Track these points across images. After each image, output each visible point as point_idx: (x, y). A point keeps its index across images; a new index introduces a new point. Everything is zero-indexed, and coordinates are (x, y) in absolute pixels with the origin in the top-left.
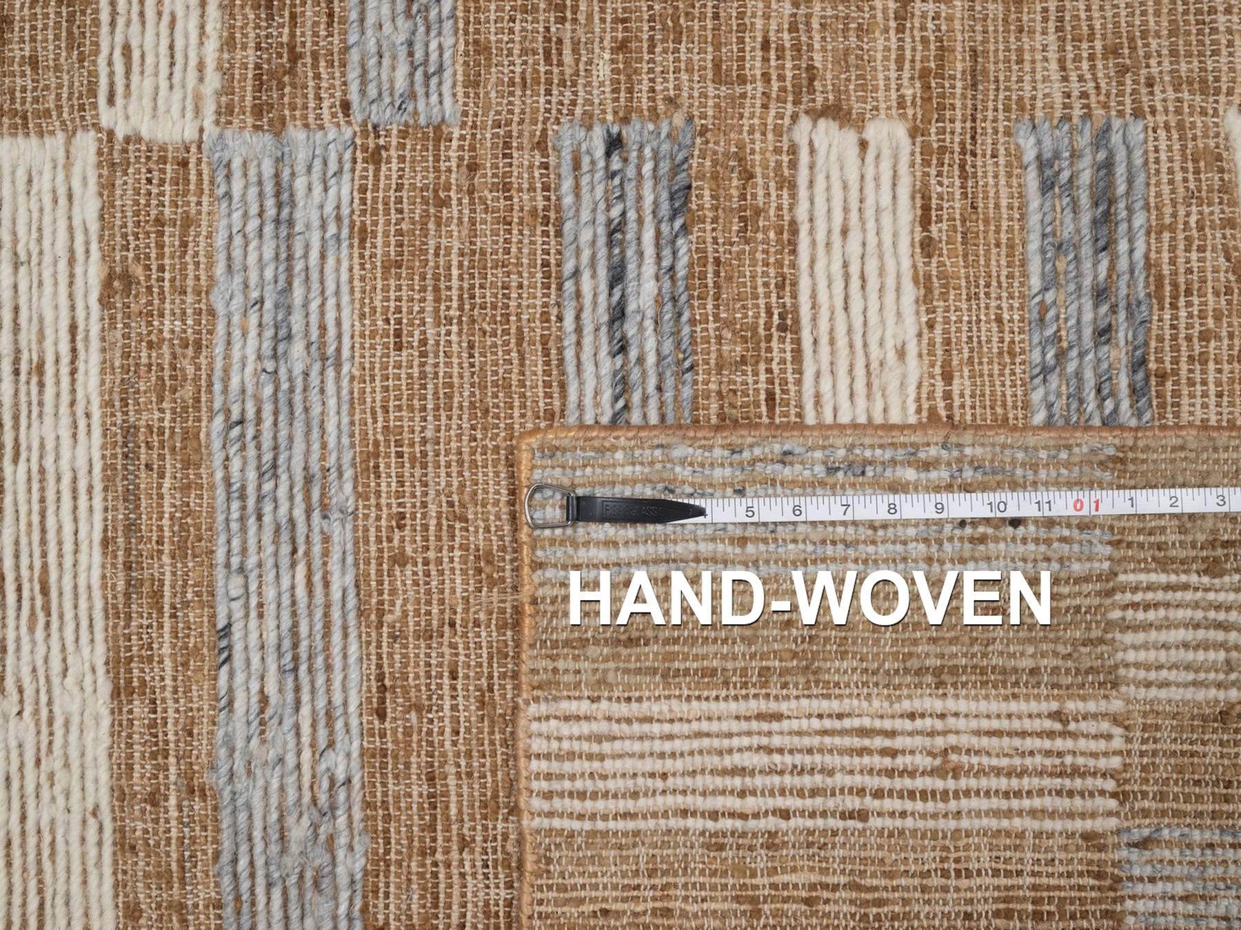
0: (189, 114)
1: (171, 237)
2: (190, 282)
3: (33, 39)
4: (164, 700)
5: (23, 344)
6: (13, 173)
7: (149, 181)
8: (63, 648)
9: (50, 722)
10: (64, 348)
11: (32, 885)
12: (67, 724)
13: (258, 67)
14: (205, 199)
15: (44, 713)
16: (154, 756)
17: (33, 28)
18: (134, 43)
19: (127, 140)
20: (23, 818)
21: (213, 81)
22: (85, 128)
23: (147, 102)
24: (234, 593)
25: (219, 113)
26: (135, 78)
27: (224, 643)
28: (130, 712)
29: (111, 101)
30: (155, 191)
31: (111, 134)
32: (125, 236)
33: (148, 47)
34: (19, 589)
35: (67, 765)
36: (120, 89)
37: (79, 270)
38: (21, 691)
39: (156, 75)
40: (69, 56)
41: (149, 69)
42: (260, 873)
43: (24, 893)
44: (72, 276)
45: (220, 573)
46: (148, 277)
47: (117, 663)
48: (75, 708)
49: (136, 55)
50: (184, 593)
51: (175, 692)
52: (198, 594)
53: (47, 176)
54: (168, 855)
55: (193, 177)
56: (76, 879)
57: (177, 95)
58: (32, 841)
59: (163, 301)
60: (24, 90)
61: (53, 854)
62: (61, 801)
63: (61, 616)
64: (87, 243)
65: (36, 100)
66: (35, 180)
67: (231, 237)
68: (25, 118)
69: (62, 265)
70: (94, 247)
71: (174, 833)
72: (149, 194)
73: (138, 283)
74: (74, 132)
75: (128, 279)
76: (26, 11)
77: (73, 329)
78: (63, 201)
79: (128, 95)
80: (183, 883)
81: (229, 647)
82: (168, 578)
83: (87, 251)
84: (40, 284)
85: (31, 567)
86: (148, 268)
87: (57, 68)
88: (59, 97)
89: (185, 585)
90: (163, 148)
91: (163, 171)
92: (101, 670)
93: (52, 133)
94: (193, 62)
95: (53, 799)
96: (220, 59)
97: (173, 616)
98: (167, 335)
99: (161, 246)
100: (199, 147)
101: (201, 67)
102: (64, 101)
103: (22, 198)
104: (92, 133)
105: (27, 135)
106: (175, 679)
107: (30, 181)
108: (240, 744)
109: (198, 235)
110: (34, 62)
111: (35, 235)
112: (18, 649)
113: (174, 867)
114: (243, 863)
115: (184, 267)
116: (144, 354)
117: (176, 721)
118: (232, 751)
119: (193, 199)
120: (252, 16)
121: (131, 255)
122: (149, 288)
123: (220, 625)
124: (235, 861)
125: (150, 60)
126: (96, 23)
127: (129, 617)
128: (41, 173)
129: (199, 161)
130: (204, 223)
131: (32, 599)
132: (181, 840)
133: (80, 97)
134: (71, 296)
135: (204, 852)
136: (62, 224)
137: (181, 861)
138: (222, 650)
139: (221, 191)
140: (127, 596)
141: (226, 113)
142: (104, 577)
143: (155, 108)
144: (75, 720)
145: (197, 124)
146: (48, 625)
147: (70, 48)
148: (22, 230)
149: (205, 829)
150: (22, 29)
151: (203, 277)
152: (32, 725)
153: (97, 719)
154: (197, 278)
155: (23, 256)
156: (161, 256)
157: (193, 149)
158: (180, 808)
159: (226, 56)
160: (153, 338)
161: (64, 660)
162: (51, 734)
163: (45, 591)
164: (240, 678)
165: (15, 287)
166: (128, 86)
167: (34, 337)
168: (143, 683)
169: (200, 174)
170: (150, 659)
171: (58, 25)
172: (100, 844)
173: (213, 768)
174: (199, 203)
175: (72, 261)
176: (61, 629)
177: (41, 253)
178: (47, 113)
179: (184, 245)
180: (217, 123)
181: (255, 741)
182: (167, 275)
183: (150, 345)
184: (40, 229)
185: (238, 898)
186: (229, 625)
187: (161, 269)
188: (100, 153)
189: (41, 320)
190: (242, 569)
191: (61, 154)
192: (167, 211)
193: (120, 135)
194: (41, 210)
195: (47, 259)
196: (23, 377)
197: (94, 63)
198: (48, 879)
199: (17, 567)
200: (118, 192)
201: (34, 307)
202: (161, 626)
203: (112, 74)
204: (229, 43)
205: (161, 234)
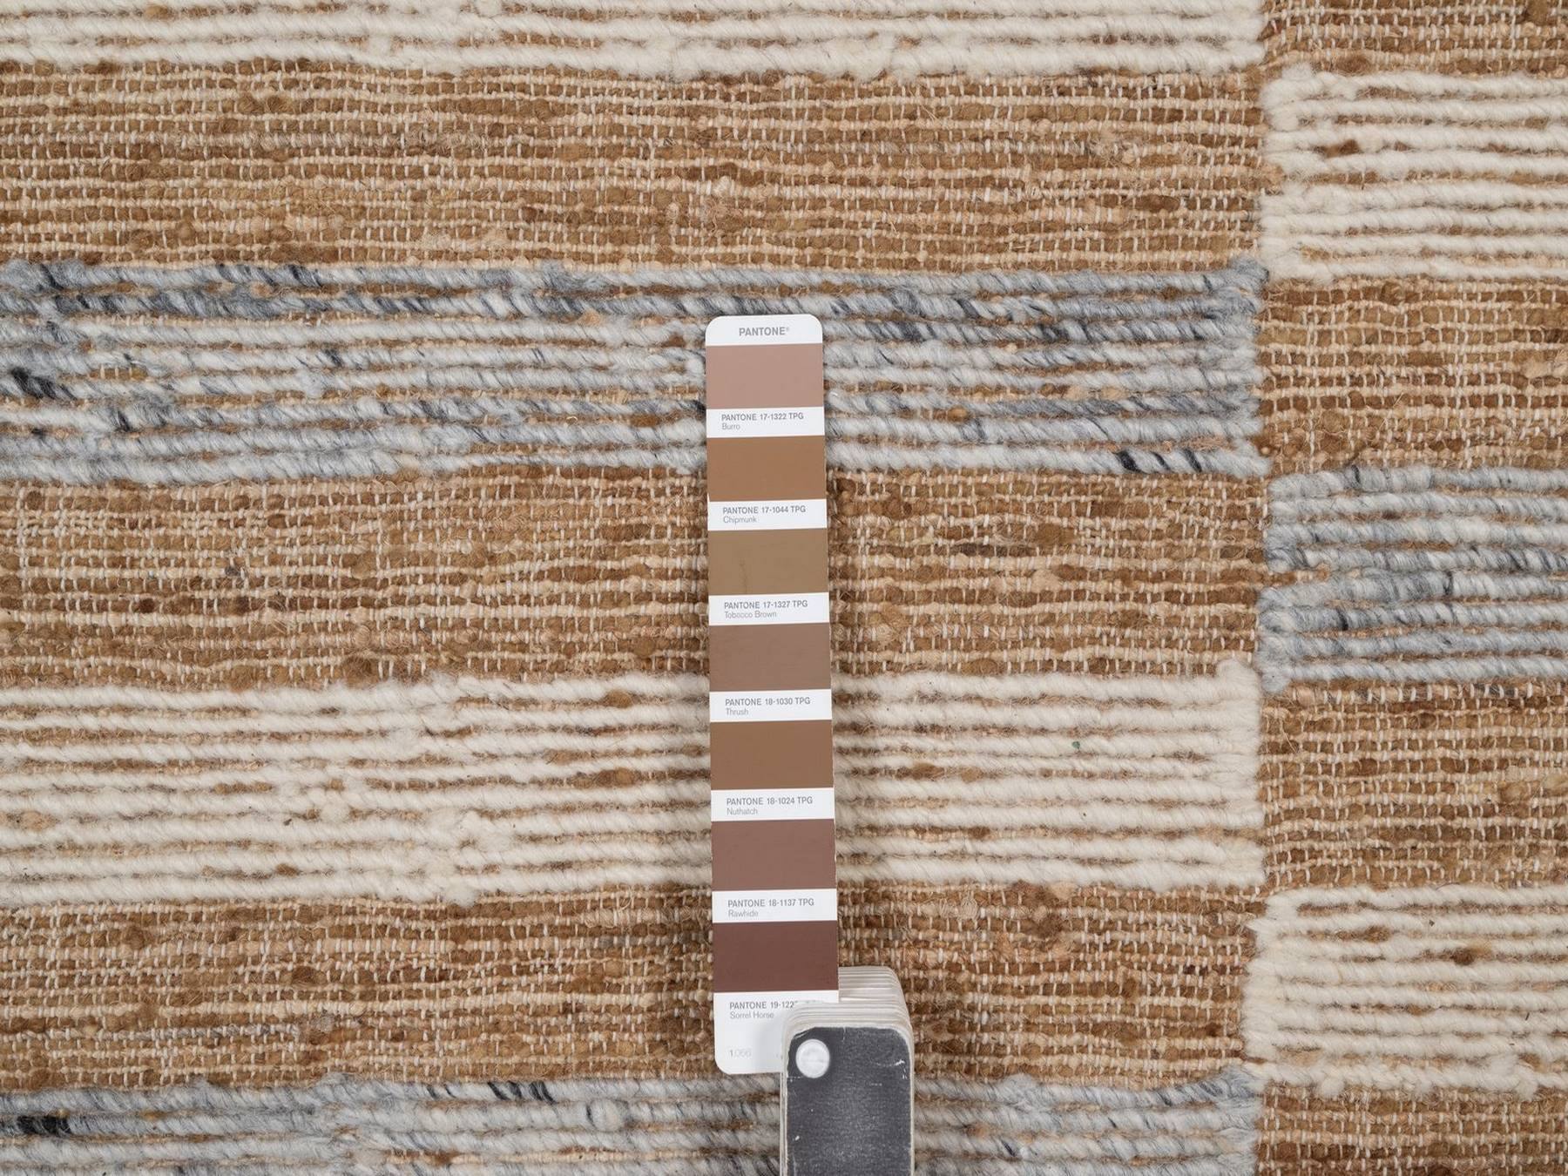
0: (1283, 1039)
1: (1108, 1008)
2: (1040, 1040)
3: (1398, 765)
4: (445, 994)
5: (961, 743)
6: (1206, 729)
7: (1190, 970)
8: (520, 812)
9: (417, 786)
10: (952, 816)
11: (181, 752)
12: (413, 817)
13: (1349, 1150)
14: (1159, 1065)
15: (429, 774)
16: (366, 976)
17: (1415, 766)
18: (1386, 947)
19: (1249, 935)
20: (279, 737)
21: (1331, 1080)
22: (1268, 860)
23: (1306, 968)
24: (598, 1112)
25: (1283, 1086)
26: (1335, 949)
27: (525, 1091)
28: (429, 935)
29: (1306, 908)
30: (1175, 980)
31: (1258, 909)
32: (1111, 925)
33: (1382, 969)
34: (606, 730)
35: (354, 814)
36: (1321, 923)
37: (1064, 845)
38: (463, 733)
39: (1342, 983)
40: (1373, 832)
41: (1350, 971)
42: (196, 1151)
43: (168, 737)
44: (1057, 832)
45: (625, 1088)
46: (1050, 969)
47: (498, 912)
48: (435, 833)
49: (1370, 949)
50: (597, 1027)
51: (458, 1013)
52: (597, 1048)
53: (1202, 791)
54: (223, 997)
55: (1194, 1044)
56: (187, 830)
57: (1310, 1018)
58: (244, 751)
59: (1017, 993)
60: (1326, 748)
61: (227, 790)
62: (302, 804)
63: (568, 809)
64: (1102, 862)
65: (1311, 768)
66: (1197, 768)
67: (1105, 1110)
68: (1285, 750)
69: (1070, 817)
70: (1096, 874)
71: (253, 1008)
72: (1172, 970)
73: (1042, 948)
74: (1262, 842)
75: (1050, 930)
76: (1440, 752)
77: (980, 833)
78: (1164, 819)
79: (1311, 935)
80: (181, 1022)
81: (520, 1101)
82: (622, 999)
83: (1089, 862)
84: (1046, 774)
85: (638, 753)
86: (1064, 968)
87: (1355, 809)
88: (1313, 813)
89: (611, 1028)
90: (1237, 995)
91: (1202, 995)
92: (489, 883)
93: (1262, 798)
94: (1360, 1044)
95: (304, 789)
96: (1360, 1088)
97: (567, 1009)
98: (970, 998)
99: (1095, 989)
100: (1235, 1054)
101: (1352, 1057)
102: (1307, 823)
103: (1170, 744)
104: (1261, 878)
105: (1261, 751)
106: (476, 1012)
107: (1194, 757)
108: (381, 1117)
109: (1111, 1052)
110: (1366, 767)
111: (1116, 766)
112: (520, 730)
113: (204, 1008)
114: (207, 1124)
115: (1064, 1029)
116: (942, 955)
117: (413, 1013)
118: (372, 1106)
119: (1162, 1045)
120: (1421, 1140)
121: (1083, 937)
122: (1033, 969)
123: (552, 1088)
124: (212, 1111)
125: (1364, 972)
126: (1417, 879)
127: (565, 932)
128: (1204, 778)
129: (1215, 1054)
130: (1128, 1063)
131: (594, 755)
132: (244, 1020)
133: (1315, 854)
134: (1027, 829)
135: (226, 1060)
136: (1131, 817)
137: (213, 1020)
138: (514, 1086)
139: (1173, 1095)
140: (596, 932)
141: (1284, 1100)
142: (623, 887)
143: (1294, 980)
144: (419, 833)
145: (1269, 1052)
146: (555, 781)
147: (1383, 833)
148: (1123, 743)
149: (261, 1059)
150: (1413, 745)
151: (1050, 1060)
152: (413, 754)
153: (420, 873)
154: (1048, 1051)
155: (1089, 744)
156: (1081, 990)
157: (1234, 1044)
158: (291, 1019)
159: (1366, 1097)
160: (964, 976)
161: (505, 814)
162: (399, 787)
163: (606, 779)
164: (476, 1119)
165: (1043, 731)
166: (1326, 934)
167: (968, 762)
168: (471, 958)
169: (1198, 1055)
170: (505, 971)
171: (1416, 810)
172: (238, 875)
173: (349, 1073)
174: (1156, 1055)
175: (1077, 833)
176: (550, 808)
177: (1091, 776)
178: (1291, 792)
179: (1097, 1030)
180: (1272, 1083)
181: (384, 1142)
182: (1053, 1000)
183: (953, 967)
184: (1125, 774)
185: (159, 1115)
186: (551, 1101)
187: (1063, 990)
188: (1231, 890)
189: (994, 775)
190: (631, 1125)
191: (1232, 820)
192: (1145, 1001)
193: (1256, 924)
194: (1152, 777)
195: (1082, 788)
196: (913, 741)
197: (1361, 878)
198: (188, 780)
199: (639, 727)
200: (1175, 918)
201: (1014, 763)
202: (552, 988)
203: (1343, 908)
204: (1382, 1104)
205: (1112, 989)
